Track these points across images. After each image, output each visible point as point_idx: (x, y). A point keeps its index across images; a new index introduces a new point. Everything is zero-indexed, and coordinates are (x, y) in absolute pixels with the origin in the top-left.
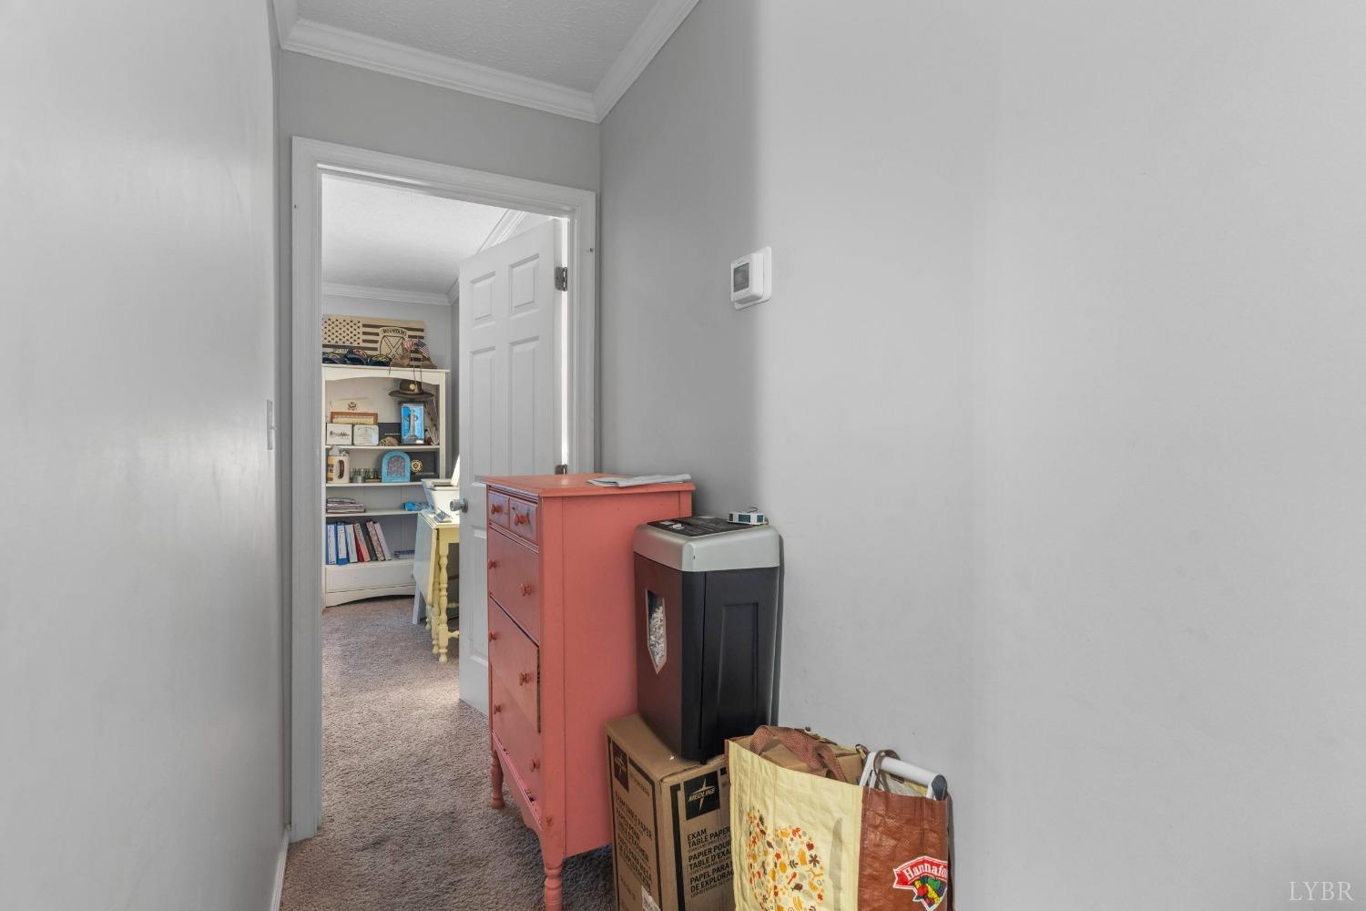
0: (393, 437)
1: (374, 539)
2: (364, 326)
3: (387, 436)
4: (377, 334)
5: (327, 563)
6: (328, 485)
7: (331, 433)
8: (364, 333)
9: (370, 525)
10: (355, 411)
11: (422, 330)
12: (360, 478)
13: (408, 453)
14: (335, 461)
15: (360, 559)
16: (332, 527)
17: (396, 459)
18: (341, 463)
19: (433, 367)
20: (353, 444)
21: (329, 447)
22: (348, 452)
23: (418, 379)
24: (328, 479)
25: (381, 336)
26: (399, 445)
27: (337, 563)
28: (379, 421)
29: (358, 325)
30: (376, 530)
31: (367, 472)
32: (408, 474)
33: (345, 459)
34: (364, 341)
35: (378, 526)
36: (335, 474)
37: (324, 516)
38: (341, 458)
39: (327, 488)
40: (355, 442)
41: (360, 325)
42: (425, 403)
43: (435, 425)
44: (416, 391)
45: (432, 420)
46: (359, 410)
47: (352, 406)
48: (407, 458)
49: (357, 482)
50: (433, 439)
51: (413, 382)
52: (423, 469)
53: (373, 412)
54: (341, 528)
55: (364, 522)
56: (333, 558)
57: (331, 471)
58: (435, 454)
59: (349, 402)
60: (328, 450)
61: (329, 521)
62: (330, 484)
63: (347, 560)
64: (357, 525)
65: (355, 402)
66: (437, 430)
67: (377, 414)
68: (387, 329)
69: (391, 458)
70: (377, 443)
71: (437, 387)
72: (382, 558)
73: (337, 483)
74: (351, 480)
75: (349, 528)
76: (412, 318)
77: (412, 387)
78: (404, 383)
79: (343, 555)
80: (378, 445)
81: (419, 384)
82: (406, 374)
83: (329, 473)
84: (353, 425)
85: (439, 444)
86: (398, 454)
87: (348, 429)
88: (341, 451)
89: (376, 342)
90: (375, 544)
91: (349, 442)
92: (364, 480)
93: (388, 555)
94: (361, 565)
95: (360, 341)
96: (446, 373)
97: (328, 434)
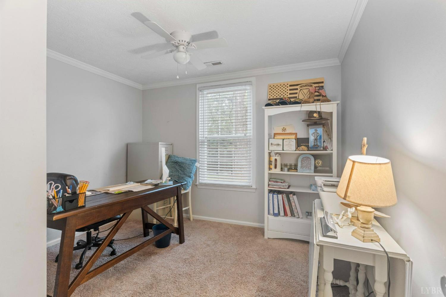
0: (305, 146)
1: (293, 204)
2: (290, 86)
3: (302, 145)
4: (297, 89)
5: (269, 214)
6: (270, 172)
7: (272, 144)
8: (290, 90)
9: (291, 196)
10: (285, 132)
11: (323, 82)
12: (286, 169)
13: (314, 155)
14: (273, 159)
15: (286, 214)
16: (271, 195)
17: (306, 158)
18: (276, 160)
19: (329, 101)
20: (283, 150)
21: (270, 151)
22: (280, 154)
23: (319, 110)
24: (270, 169)
25: (299, 90)
26: (308, 151)
27: (273, 215)
28: (298, 137)
29: (287, 86)
30: (294, 199)
31: (291, 165)
32: (313, 168)
33: (278, 158)
34: (290, 94)
35: (295, 197)
36: (273, 166)
37: (266, 189)
38: (276, 158)
39: (269, 173)
40: (284, 149)
41: (288, 86)
42: (323, 125)
43: (330, 139)
44: (317, 116)
45: (328, 135)
46: (287, 132)
47: (284, 129)
48: (312, 159)
49: (284, 171)
50: (329, 147)
51: (315, 112)
52: (323, 166)
53: (294, 132)
54: (275, 196)
55: (288, 194)
56: (271, 212)
57: (271, 164)
58: (330, 156)
59: (282, 127)
60: (270, 153)
61: (270, 191)
62: (271, 172)
63: (278, 215)
64: (284, 195)
65: (285, 127)
66: (331, 141)
67: (296, 133)
68: (302, 85)
69: (303, 158)
70: (295, 149)
71: (331, 113)
72: (297, 216)
73: (273, 171)
74: (282, 169)
75: (280, 196)
76: (317, 77)
77: (315, 115)
78: (311, 113)
79: (276, 211)
80: (296, 151)
81: (319, 113)
82: (311, 107)
83: (271, 166)
84: (283, 140)
85: (332, 150)
86: (307, 156)
87: (281, 142)
88: (276, 154)
89: (296, 93)
90: (293, 207)
91: (281, 148)
92: (289, 170)
93: (301, 216)
94: (285, 218)
95: (288, 94)
96: (338, 104)
97: (270, 144)
